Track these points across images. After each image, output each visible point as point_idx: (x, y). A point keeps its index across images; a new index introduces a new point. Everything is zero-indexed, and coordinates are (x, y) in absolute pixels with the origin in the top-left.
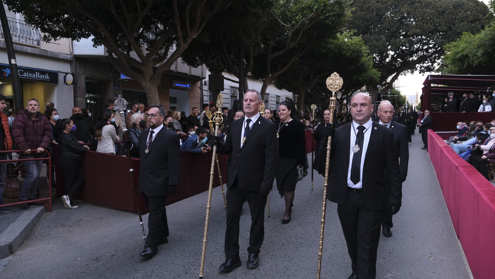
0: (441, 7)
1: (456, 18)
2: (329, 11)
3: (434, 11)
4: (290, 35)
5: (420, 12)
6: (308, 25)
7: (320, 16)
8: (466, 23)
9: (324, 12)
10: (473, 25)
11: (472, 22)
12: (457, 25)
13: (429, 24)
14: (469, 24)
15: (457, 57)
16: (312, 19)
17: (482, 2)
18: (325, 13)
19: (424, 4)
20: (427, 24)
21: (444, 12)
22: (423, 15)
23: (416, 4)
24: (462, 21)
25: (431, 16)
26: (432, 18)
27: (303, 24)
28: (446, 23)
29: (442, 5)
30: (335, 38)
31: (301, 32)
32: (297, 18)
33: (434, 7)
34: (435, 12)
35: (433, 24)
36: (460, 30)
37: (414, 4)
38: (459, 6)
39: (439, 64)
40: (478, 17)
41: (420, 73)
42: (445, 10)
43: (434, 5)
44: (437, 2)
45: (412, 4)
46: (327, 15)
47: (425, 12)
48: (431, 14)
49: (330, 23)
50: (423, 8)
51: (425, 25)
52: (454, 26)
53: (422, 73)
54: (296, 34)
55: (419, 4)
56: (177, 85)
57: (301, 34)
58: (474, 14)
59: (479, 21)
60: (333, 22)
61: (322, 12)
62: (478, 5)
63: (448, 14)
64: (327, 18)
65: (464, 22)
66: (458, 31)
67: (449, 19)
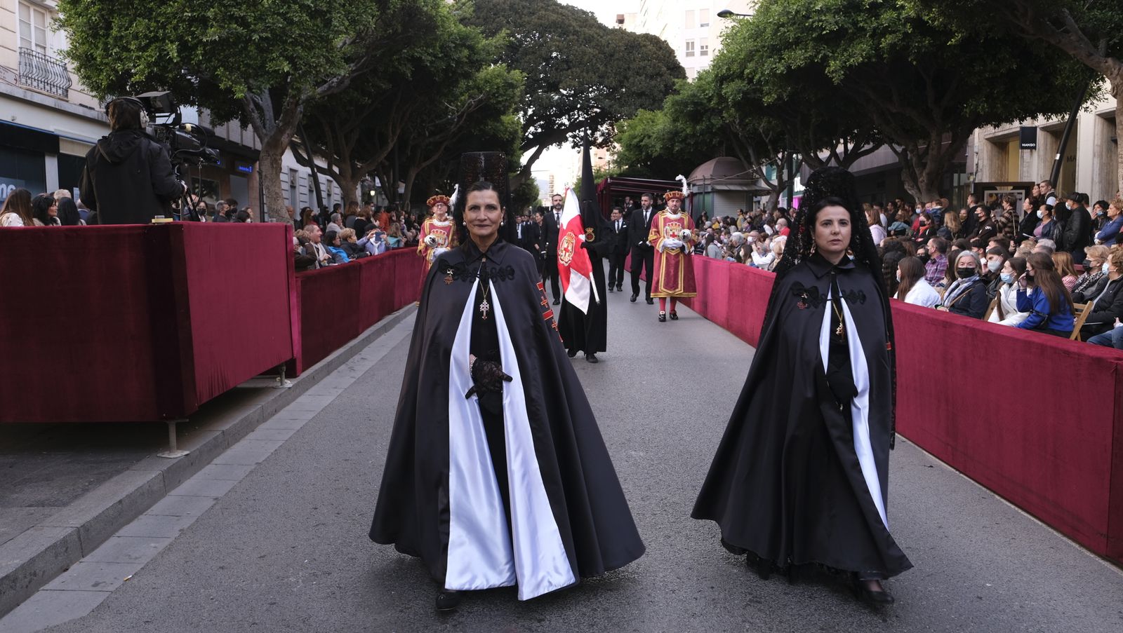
0: (608, 47)
1: (629, 68)
2: (501, 95)
3: (597, 52)
4: (455, 120)
5: (577, 51)
6: (475, 107)
7: (490, 99)
8: (643, 78)
9: (496, 95)
10: (653, 83)
11: (652, 77)
12: (631, 80)
13: (591, 74)
14: (648, 80)
15: (633, 143)
16: (480, 101)
17: (666, 41)
18: (497, 97)
19: (583, 36)
20: (587, 73)
21: (612, 55)
22: (582, 57)
23: (571, 37)
24: (638, 73)
25: (594, 61)
26: (596, 63)
27: (469, 107)
28: (615, 74)
29: (609, 43)
30: (499, 121)
31: (465, 114)
32: (463, 98)
33: (597, 45)
34: (599, 53)
35: (597, 74)
36: (635, 88)
37: (568, 36)
38: (633, 47)
39: (603, 135)
40: (660, 71)
41: (573, 147)
42: (614, 52)
43: (598, 40)
44: (601, 37)
45: (564, 34)
46: (500, 99)
47: (584, 53)
48: (594, 56)
49: (502, 109)
50: (581, 44)
51: (585, 74)
52: (628, 81)
53: (577, 149)
54: (460, 117)
55: (575, 37)
56: (240, 168)
57: (464, 117)
58: (655, 65)
59: (661, 77)
60: (504, 106)
61: (494, 94)
62: (661, 48)
63: (618, 59)
64: (499, 102)
65: (640, 76)
66: (633, 89)
67: (620, 68)
